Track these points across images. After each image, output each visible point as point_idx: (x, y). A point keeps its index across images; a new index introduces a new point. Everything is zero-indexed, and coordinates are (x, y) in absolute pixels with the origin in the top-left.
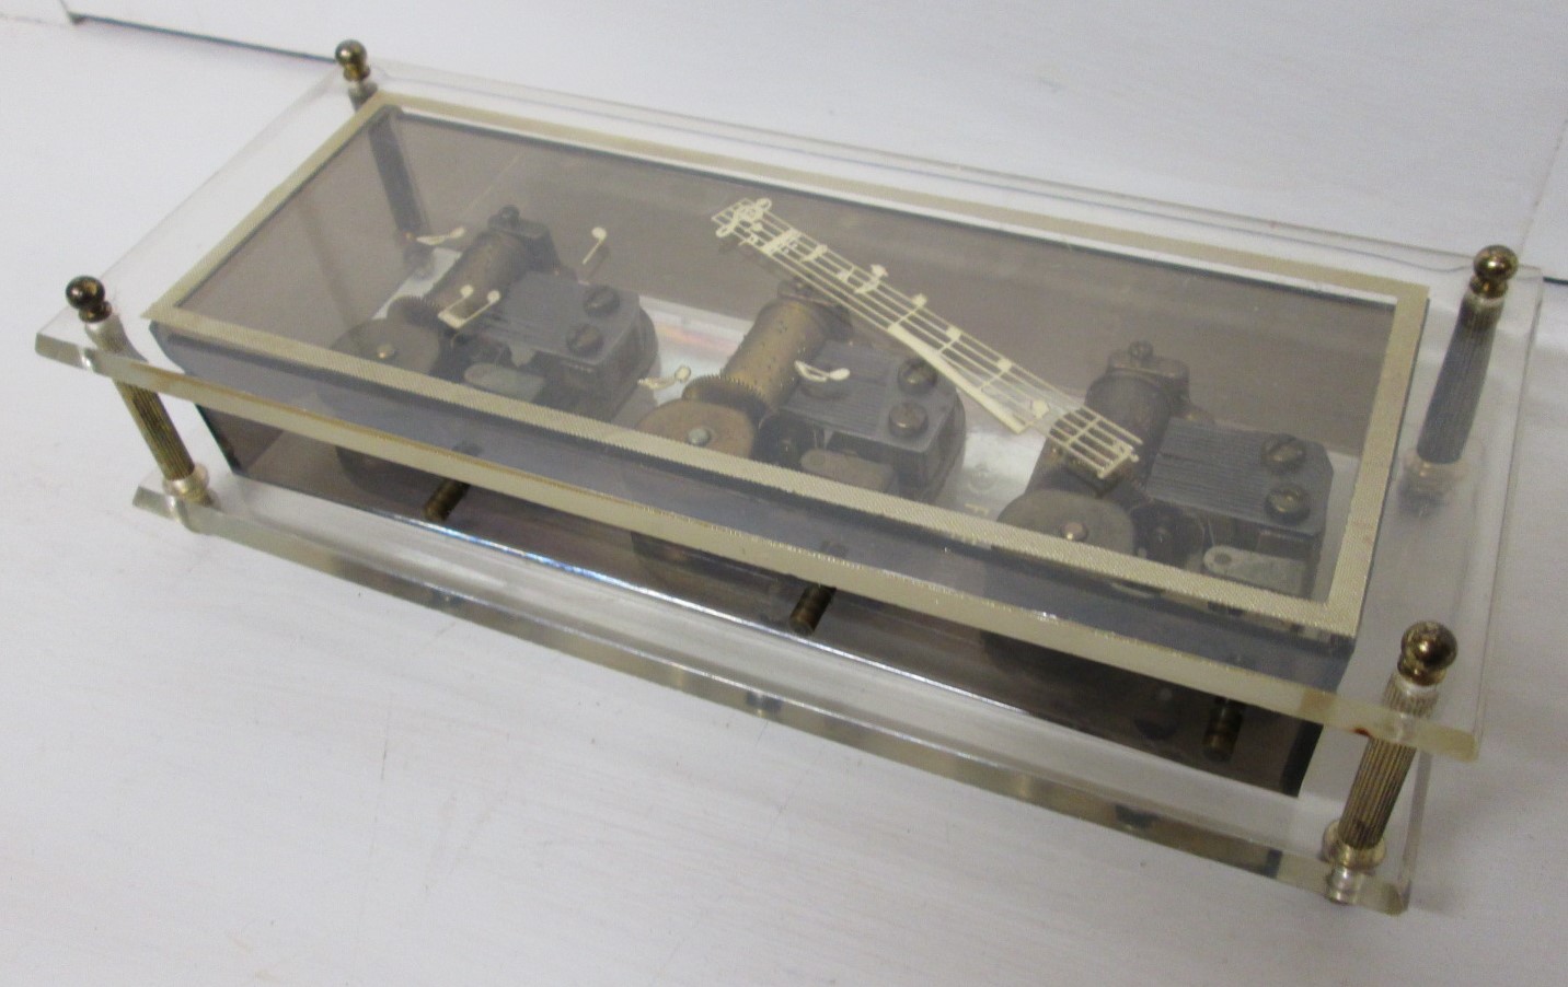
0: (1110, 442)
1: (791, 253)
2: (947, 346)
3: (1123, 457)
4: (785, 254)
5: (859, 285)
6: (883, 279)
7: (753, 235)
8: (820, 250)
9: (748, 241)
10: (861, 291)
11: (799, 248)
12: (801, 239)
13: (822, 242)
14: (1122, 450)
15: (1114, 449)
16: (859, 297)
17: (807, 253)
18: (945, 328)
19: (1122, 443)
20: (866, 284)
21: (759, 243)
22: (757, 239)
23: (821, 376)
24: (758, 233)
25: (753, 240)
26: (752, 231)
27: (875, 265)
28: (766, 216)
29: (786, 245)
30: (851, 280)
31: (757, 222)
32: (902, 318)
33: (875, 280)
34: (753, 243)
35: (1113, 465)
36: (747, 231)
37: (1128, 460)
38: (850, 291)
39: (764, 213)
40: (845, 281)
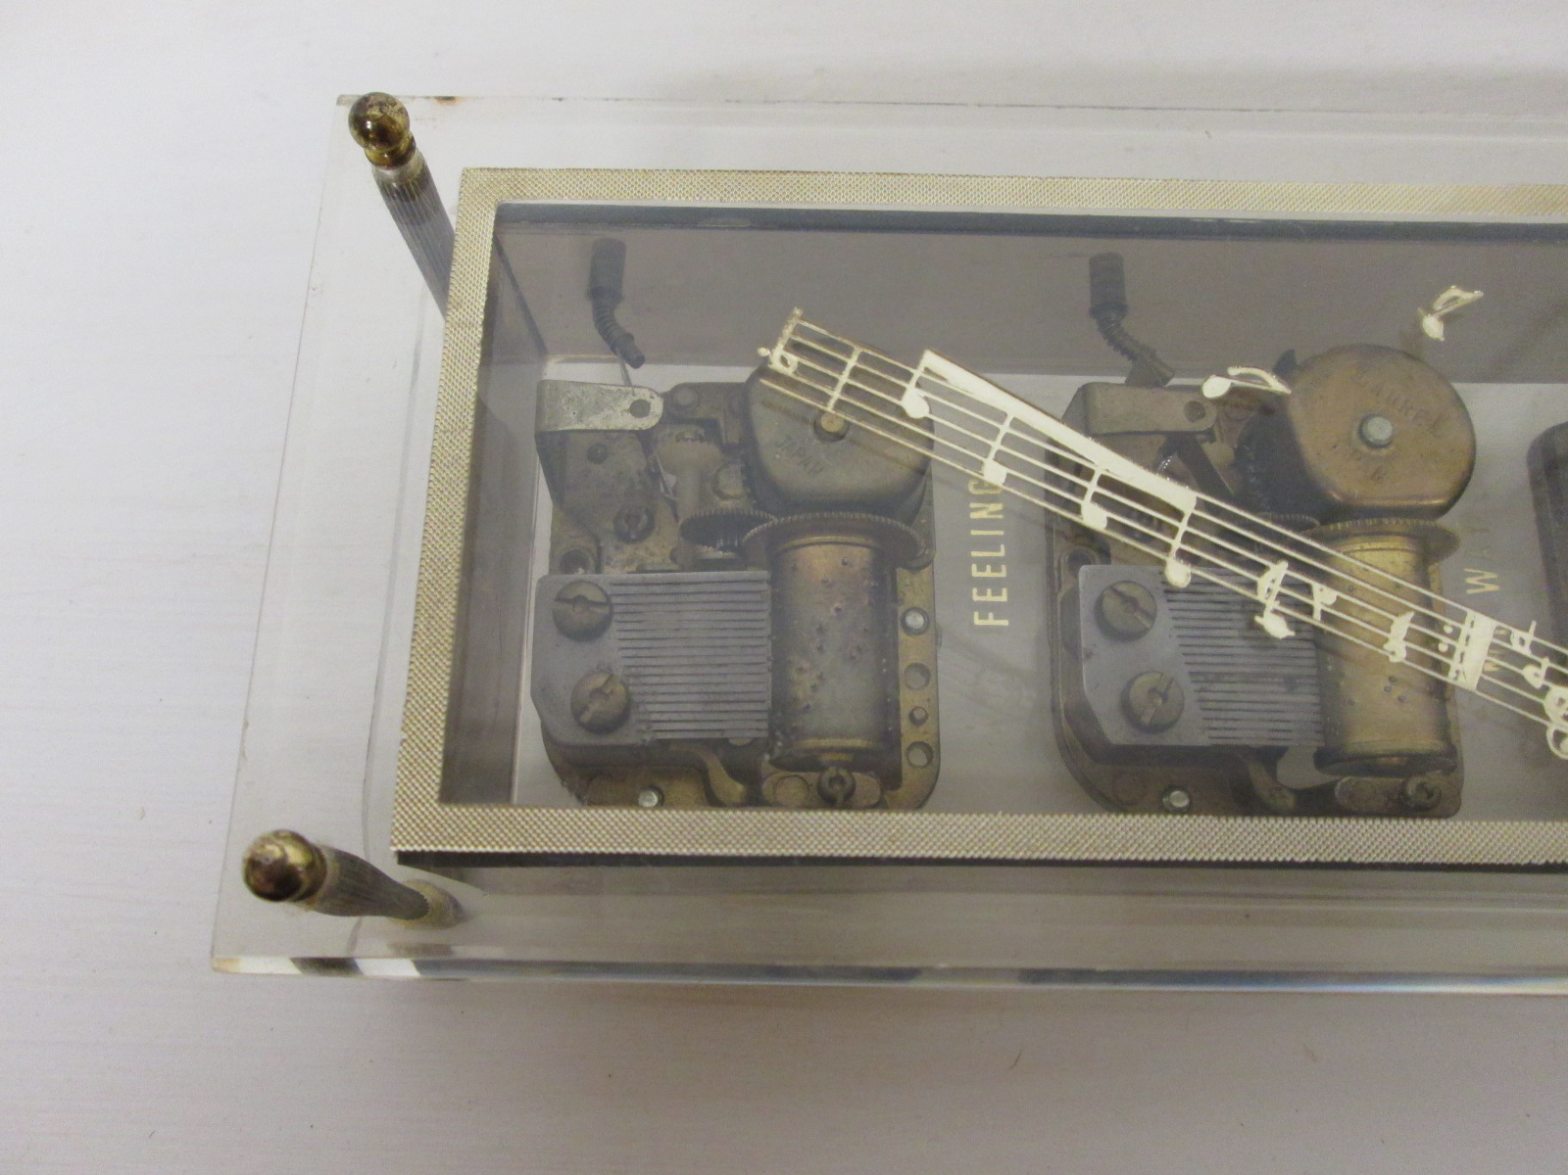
0: (803, 370)
1: (1439, 626)
2: (1092, 487)
3: (779, 350)
4: (1448, 623)
5: (1290, 582)
6: (1260, 608)
7: (1526, 651)
8: (1396, 648)
9: (1530, 637)
10: (1279, 570)
11: (1434, 644)
12: (1446, 667)
13: (1402, 670)
14: (784, 361)
15: (793, 359)
16: (1278, 556)
17: (1412, 634)
19: (789, 371)
20: (1279, 588)
21: (1507, 638)
22: (1516, 647)
23: (1241, 377)
24: (1523, 661)
25: (1522, 642)
26: (1539, 665)
27: (1287, 639)
28: (1539, 710)
29: (1460, 645)
30: (1307, 589)
31: (1545, 690)
32: (1183, 527)
33: (1272, 603)
34: (1517, 634)
35: (788, 331)
36: (1546, 663)
37: (771, 346)
38: (1295, 564)
39: (1547, 718)
40: (1316, 586)
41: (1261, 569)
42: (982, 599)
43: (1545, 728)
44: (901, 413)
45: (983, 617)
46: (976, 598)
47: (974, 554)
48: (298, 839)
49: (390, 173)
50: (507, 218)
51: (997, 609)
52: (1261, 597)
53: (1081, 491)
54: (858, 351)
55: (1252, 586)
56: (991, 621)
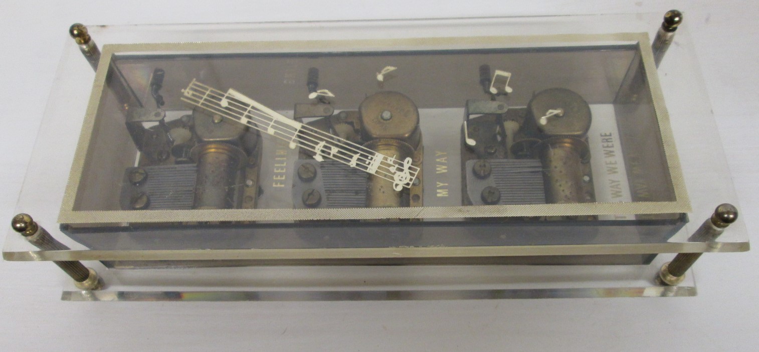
0: (193, 95)
1: (367, 157)
2: (272, 123)
3: (188, 90)
4: (370, 156)
5: (325, 147)
6: (315, 154)
7: (391, 163)
8: (353, 163)
9: (393, 159)
10: (322, 144)
11: (364, 162)
12: (367, 168)
13: (354, 169)
14: (188, 93)
15: (191, 92)
16: (322, 140)
17: (359, 159)
18: (275, 133)
19: (189, 96)
20: (321, 148)
21: (386, 159)
22: (389, 162)
23: (321, 93)
24: (390, 166)
25: (391, 160)
26: (394, 166)
27: (322, 162)
28: (392, 178)
29: (372, 162)
30: (330, 149)
31: (395, 173)
32: (297, 133)
33: (319, 152)
34: (389, 158)
35: (191, 85)
36: (397, 166)
37: (185, 89)
38: (327, 142)
39: (394, 180)
40: (333, 147)
41: (317, 143)
42: (277, 179)
43: (393, 183)
44: (220, 105)
45: (276, 184)
46: (274, 178)
47: (276, 165)
48: (29, 217)
49: (84, 47)
50: (115, 59)
51: (281, 182)
52: (316, 151)
53: (268, 125)
54: (210, 89)
55: (314, 148)
56: (279, 185)
